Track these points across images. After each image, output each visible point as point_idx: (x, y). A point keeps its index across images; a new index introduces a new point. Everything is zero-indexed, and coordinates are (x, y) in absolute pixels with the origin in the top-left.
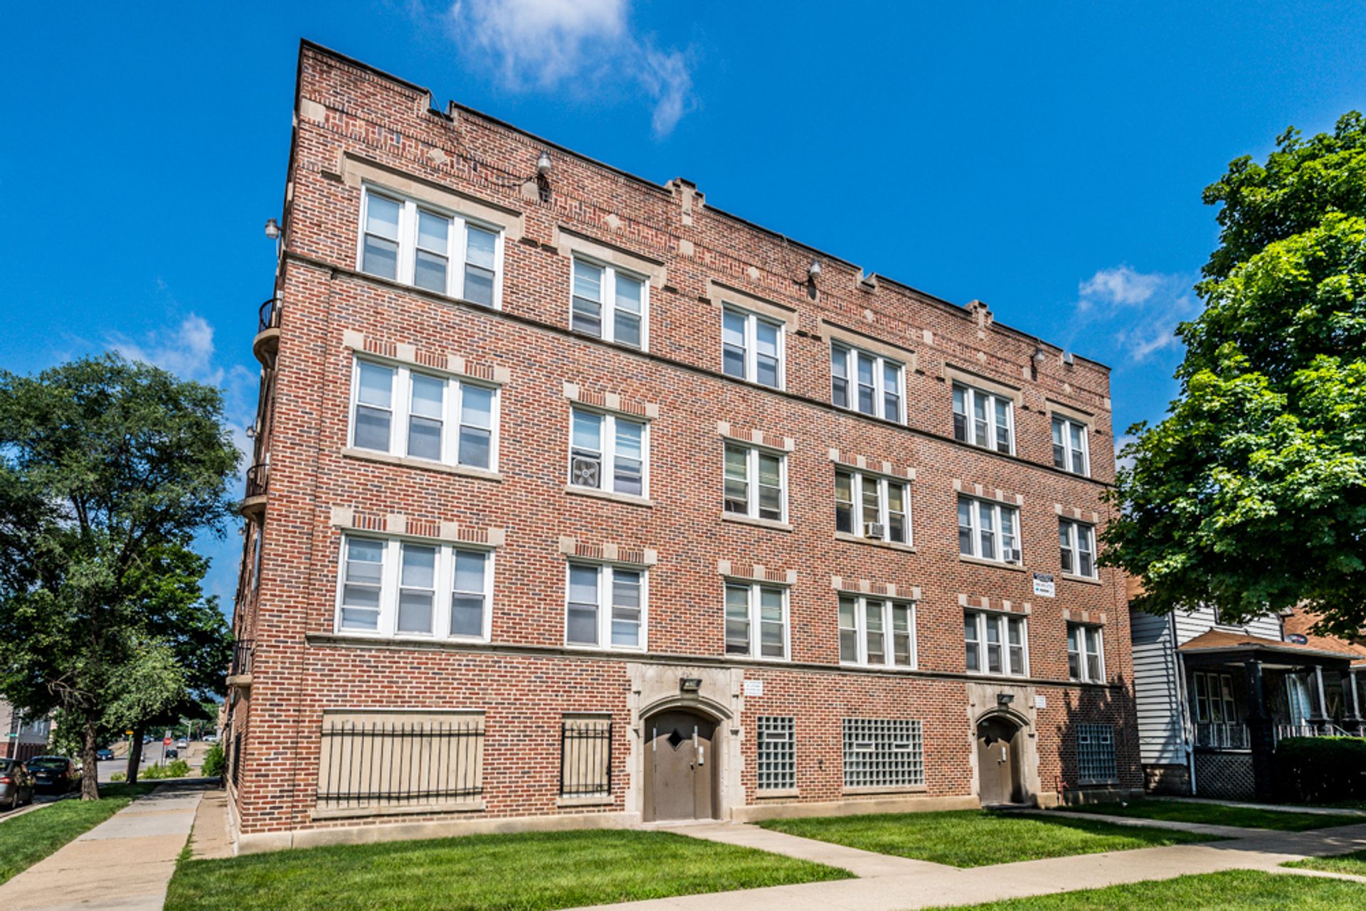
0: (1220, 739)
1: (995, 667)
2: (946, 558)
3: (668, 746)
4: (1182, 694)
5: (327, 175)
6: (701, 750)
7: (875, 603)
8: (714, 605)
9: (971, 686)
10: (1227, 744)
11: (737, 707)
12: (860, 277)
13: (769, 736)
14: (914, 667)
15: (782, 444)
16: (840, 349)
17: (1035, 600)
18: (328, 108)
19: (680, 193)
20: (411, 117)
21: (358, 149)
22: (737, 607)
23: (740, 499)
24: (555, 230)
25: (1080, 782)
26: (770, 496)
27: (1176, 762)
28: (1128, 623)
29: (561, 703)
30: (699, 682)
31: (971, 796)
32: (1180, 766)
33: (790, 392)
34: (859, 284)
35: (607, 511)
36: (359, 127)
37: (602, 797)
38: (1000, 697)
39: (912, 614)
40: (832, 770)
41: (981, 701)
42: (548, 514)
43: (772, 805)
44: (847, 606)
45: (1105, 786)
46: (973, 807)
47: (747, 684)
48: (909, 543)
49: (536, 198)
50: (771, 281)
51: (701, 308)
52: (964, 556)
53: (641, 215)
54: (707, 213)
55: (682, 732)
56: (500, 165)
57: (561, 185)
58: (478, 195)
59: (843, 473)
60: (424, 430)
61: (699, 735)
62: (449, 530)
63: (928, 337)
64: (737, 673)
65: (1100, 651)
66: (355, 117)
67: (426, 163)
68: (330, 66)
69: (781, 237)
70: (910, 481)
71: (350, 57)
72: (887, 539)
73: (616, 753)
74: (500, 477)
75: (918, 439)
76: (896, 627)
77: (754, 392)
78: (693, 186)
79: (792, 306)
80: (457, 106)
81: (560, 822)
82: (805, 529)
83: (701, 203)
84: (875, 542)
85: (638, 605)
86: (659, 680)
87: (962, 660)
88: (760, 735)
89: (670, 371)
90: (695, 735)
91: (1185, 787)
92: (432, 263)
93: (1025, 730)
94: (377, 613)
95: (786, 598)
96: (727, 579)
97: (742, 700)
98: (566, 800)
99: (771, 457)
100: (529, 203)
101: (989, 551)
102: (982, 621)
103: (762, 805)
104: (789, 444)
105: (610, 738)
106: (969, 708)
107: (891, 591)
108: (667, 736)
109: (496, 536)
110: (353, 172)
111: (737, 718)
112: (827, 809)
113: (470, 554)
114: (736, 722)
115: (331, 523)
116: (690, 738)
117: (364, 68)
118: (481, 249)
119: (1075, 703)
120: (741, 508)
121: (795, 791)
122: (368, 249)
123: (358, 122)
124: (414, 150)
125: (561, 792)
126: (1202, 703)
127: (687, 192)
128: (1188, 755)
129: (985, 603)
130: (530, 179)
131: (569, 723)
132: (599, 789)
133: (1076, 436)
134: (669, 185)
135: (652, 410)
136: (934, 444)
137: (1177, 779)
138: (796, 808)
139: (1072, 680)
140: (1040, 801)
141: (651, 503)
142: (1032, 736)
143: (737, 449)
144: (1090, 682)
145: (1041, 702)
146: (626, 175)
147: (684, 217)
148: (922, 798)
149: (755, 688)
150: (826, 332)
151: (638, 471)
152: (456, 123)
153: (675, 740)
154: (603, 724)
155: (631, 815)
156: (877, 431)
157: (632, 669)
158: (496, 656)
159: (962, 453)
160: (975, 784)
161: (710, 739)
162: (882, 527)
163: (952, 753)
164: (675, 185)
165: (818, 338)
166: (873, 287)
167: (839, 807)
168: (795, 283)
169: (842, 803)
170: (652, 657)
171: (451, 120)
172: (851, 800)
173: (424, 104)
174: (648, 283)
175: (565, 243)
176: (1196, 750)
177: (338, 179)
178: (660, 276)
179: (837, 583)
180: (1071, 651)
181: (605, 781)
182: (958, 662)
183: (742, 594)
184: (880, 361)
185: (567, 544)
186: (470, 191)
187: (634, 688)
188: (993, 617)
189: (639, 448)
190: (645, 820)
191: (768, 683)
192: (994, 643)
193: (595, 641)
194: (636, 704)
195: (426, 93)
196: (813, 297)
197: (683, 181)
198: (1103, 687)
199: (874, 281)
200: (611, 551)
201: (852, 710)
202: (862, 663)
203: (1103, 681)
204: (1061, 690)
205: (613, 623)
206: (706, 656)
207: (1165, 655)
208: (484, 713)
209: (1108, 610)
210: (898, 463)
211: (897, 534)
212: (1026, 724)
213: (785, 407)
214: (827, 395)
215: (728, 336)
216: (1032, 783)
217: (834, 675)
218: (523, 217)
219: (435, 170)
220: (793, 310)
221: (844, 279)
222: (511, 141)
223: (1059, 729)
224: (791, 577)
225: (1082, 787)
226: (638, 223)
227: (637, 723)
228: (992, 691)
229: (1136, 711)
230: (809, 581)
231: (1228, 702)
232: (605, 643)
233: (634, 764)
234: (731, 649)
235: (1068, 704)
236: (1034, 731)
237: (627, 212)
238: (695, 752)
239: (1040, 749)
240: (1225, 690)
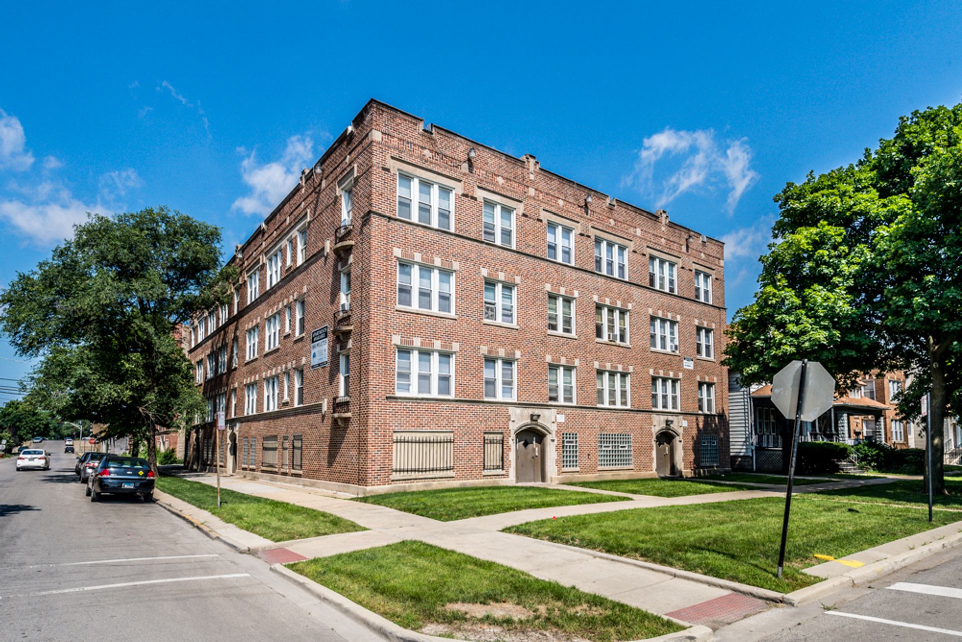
0: (768, 442)
1: (665, 406)
2: (644, 350)
3: (522, 447)
4: (751, 420)
5: (384, 169)
6: (537, 449)
7: (612, 374)
8: (544, 378)
9: (654, 416)
10: (771, 445)
11: (553, 428)
12: (608, 201)
13: (567, 442)
14: (629, 407)
15: (573, 294)
16: (598, 241)
17: (684, 371)
18: (383, 133)
19: (528, 162)
20: (416, 134)
21: (395, 153)
22: (553, 378)
23: (554, 323)
24: (476, 188)
25: (702, 464)
26: (567, 321)
27: (747, 454)
28: (727, 382)
29: (483, 427)
30: (539, 416)
31: (653, 472)
32: (748, 456)
33: (576, 266)
34: (608, 205)
35: (500, 332)
36: (395, 143)
37: (499, 471)
38: (667, 421)
39: (628, 379)
40: (593, 459)
41: (658, 424)
42: (477, 336)
43: (568, 475)
44: (600, 376)
45: (713, 467)
46: (654, 477)
47: (559, 417)
48: (627, 343)
49: (467, 171)
50: (570, 208)
51: (538, 224)
52: (653, 349)
53: (512, 176)
54: (542, 172)
55: (528, 440)
56: (453, 155)
57: (477, 164)
58: (444, 173)
59: (599, 307)
60: (425, 294)
61: (536, 442)
62: (438, 345)
63: (639, 232)
64: (554, 411)
65: (713, 397)
66: (393, 137)
67: (422, 157)
68: (383, 111)
69: (573, 183)
70: (629, 311)
71: (391, 106)
72: (618, 342)
73: (505, 450)
74: (456, 317)
75: (633, 288)
76: (621, 387)
77: (561, 267)
78: (534, 158)
79: (577, 220)
80: (435, 126)
81: (484, 483)
82: (583, 338)
83: (538, 167)
84: (613, 343)
85: (512, 378)
86: (522, 415)
87: (650, 402)
88: (563, 441)
89: (525, 259)
90: (534, 442)
91: (750, 467)
92: (425, 210)
93: (678, 438)
94: (409, 385)
95: (574, 373)
96: (550, 365)
97: (555, 425)
98: (486, 472)
99: (568, 301)
100: (465, 175)
101: (664, 346)
102: (659, 383)
103: (564, 475)
104: (576, 294)
105: (502, 444)
106: (653, 427)
107: (620, 369)
108: (522, 442)
109: (456, 347)
110: (394, 166)
111: (554, 433)
112: (591, 477)
113: (445, 355)
114: (553, 436)
115: (393, 343)
116: (532, 443)
117: (396, 110)
118: (444, 199)
119: (701, 426)
120: (553, 327)
121: (578, 469)
122: (400, 203)
123: (396, 139)
124: (418, 151)
125: (484, 468)
126: (760, 424)
127: (532, 161)
128: (752, 450)
129: (662, 374)
130: (465, 162)
131: (486, 436)
132: (498, 467)
133: (706, 281)
134: (523, 158)
135: (518, 279)
136: (641, 290)
137: (746, 463)
138: (578, 477)
139: (700, 412)
140: (684, 474)
141: (518, 327)
142: (680, 441)
143: (552, 297)
144: (709, 413)
145: (685, 424)
146: (506, 156)
147: (531, 175)
148: (632, 472)
149: (561, 419)
150: (593, 233)
151: (510, 310)
152: (434, 135)
153: (526, 444)
154: (499, 437)
155: (511, 480)
156: (615, 285)
157: (512, 410)
158: (457, 405)
159: (654, 294)
160: (655, 465)
161: (540, 443)
162: (616, 336)
163: (644, 451)
164: (527, 158)
165: (589, 236)
166: (614, 206)
167: (596, 477)
168: (579, 207)
169: (597, 474)
170: (519, 404)
171: (432, 134)
172: (601, 473)
173: (421, 127)
174: (515, 212)
175: (480, 194)
176: (756, 448)
177: (388, 170)
178: (520, 208)
179: (596, 365)
180: (700, 397)
181: (500, 464)
182: (647, 404)
183: (555, 371)
184: (617, 246)
185: (484, 350)
186: (440, 171)
187: (512, 420)
188: (665, 380)
189: (511, 299)
190: (517, 482)
191: (567, 416)
192: (664, 394)
193: (494, 396)
194: (513, 427)
195: (422, 120)
196: (587, 214)
197: (531, 156)
198: (715, 416)
199: (614, 203)
200: (502, 353)
201: (602, 429)
202: (606, 405)
203: (714, 413)
204: (694, 418)
205: (503, 388)
206: (541, 403)
207: (744, 399)
208: (453, 432)
209: (718, 376)
210: (625, 301)
211: (622, 339)
212: (678, 435)
213: (575, 274)
214: (591, 266)
215: (550, 238)
216: (680, 465)
217: (595, 412)
218: (462, 183)
219: (426, 161)
220: (578, 222)
221: (601, 202)
222: (457, 142)
223: (693, 438)
224: (577, 363)
225: (703, 467)
226: (510, 181)
227: (513, 436)
228: (663, 418)
229: (728, 427)
230: (584, 364)
231: (773, 423)
232: (499, 398)
233: (512, 456)
234: (551, 399)
235: (698, 425)
236: (681, 439)
237: (505, 175)
238: (534, 450)
239: (684, 448)
240: (771, 417)
